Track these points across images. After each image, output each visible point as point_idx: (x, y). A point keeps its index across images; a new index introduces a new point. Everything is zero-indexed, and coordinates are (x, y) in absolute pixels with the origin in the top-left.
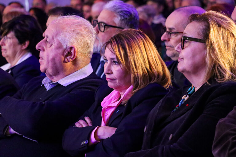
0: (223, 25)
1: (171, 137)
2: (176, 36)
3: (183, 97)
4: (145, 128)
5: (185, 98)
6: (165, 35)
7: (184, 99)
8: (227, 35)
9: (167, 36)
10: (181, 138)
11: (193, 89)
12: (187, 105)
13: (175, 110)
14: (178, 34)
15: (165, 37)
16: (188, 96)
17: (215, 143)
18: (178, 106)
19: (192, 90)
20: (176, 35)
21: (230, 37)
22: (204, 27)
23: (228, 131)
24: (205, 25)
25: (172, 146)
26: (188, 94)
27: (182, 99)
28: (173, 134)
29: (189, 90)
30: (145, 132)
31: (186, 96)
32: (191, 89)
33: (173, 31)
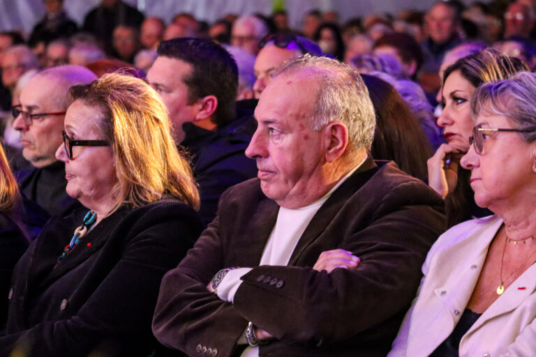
0: (135, 106)
1: (64, 305)
2: (42, 121)
3: (77, 231)
4: (11, 293)
5: (81, 232)
6: (21, 120)
7: (79, 234)
8: (147, 123)
9: (23, 121)
10: (84, 306)
11: (94, 215)
12: (89, 245)
13: (64, 254)
14: (45, 117)
15: (20, 122)
16: (85, 228)
17: (158, 314)
18: (69, 248)
19: (92, 217)
20: (40, 119)
21: (152, 125)
22: (102, 116)
23: (182, 292)
24: (103, 113)
25: (69, 321)
26: (85, 225)
27: (75, 233)
28: (67, 299)
29: (86, 216)
30: (12, 298)
31: (83, 228)
32: (91, 215)
33: (35, 112)
